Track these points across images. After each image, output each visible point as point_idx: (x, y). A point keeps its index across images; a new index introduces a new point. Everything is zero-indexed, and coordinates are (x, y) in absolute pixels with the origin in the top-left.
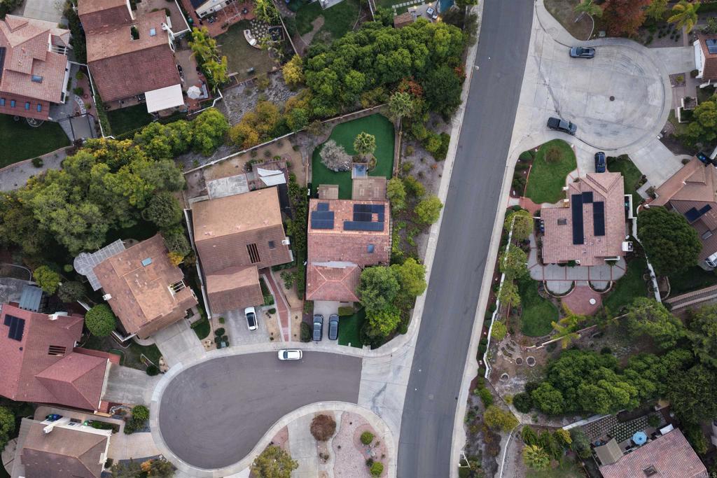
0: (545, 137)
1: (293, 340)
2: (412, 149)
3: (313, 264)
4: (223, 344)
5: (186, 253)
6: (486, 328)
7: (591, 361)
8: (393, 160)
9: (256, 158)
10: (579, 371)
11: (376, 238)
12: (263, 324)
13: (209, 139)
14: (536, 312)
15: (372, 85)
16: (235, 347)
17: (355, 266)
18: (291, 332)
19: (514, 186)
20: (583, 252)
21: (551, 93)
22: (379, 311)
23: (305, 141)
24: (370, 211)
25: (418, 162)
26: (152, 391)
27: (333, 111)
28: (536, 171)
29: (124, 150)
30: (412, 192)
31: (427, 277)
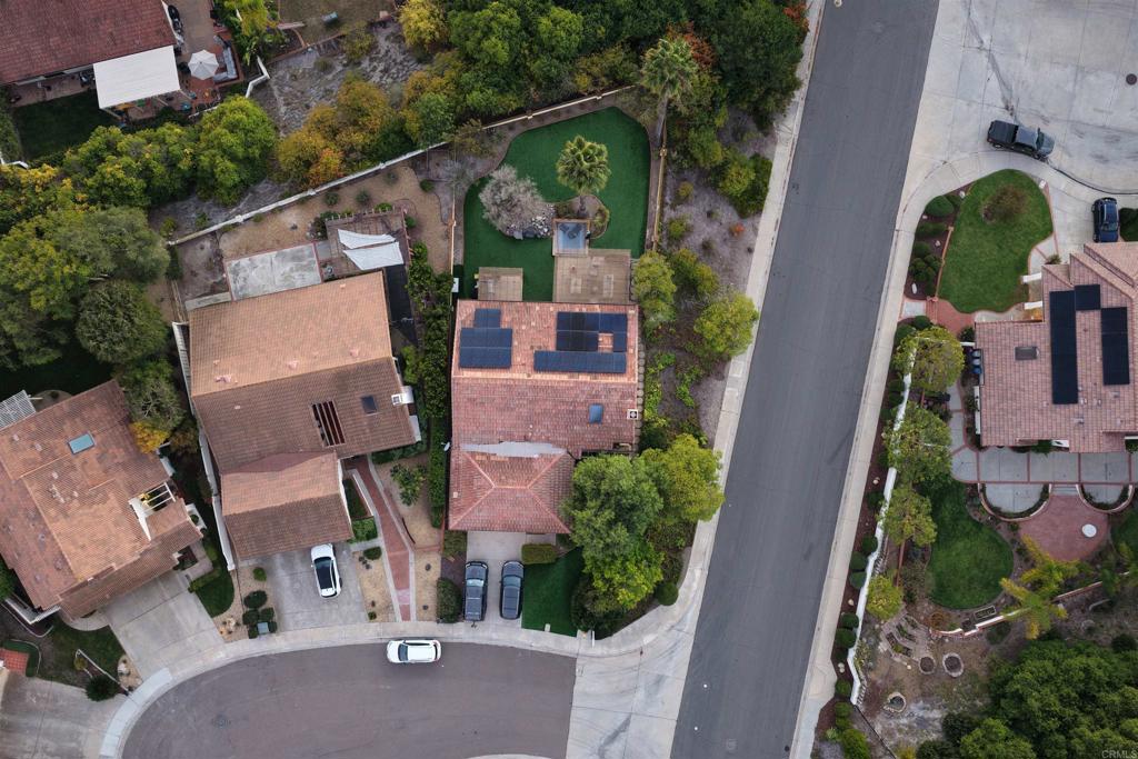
0: (981, 165)
1: (420, 619)
2: (688, 188)
3: (464, 448)
4: (263, 627)
5: (172, 425)
6: (852, 591)
7: (1100, 673)
8: (646, 214)
9: (339, 209)
10: (1074, 695)
11: (609, 390)
12: (351, 583)
13: (228, 164)
14: (963, 553)
15: (600, 42)
16: (289, 633)
17: (561, 452)
18: (417, 600)
19: (914, 274)
20: (1076, 421)
21: (995, 67)
22: (614, 557)
23: (445, 169)
24: (597, 329)
25: (702, 220)
26: (101, 734)
27: (511, 101)
28: (963, 240)
29: (38, 190)
30: (688, 285)
31: (721, 476)
